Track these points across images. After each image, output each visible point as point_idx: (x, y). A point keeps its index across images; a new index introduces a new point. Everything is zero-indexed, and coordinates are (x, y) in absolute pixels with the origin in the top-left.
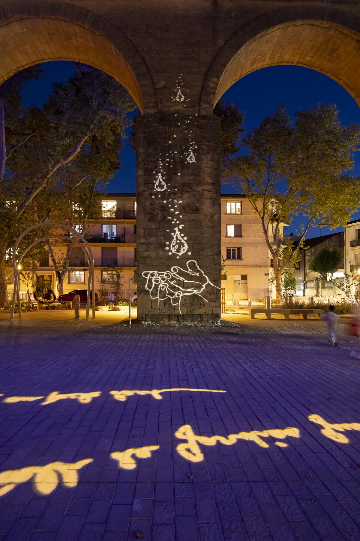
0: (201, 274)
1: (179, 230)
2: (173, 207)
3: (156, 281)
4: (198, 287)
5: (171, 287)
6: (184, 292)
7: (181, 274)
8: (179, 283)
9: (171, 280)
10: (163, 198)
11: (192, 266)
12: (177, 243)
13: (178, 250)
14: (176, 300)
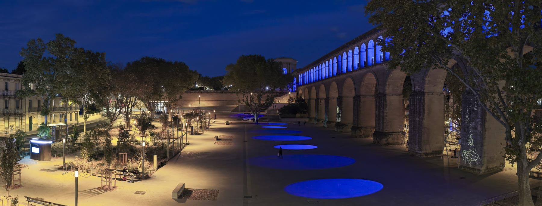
0: (476, 153)
1: (471, 136)
2: (470, 127)
3: (465, 154)
4: (476, 158)
5: (469, 157)
6: (472, 160)
7: (471, 152)
8: (471, 156)
9: (469, 154)
10: (467, 124)
11: (474, 151)
12: (471, 141)
13: (471, 144)
14: (470, 162)
